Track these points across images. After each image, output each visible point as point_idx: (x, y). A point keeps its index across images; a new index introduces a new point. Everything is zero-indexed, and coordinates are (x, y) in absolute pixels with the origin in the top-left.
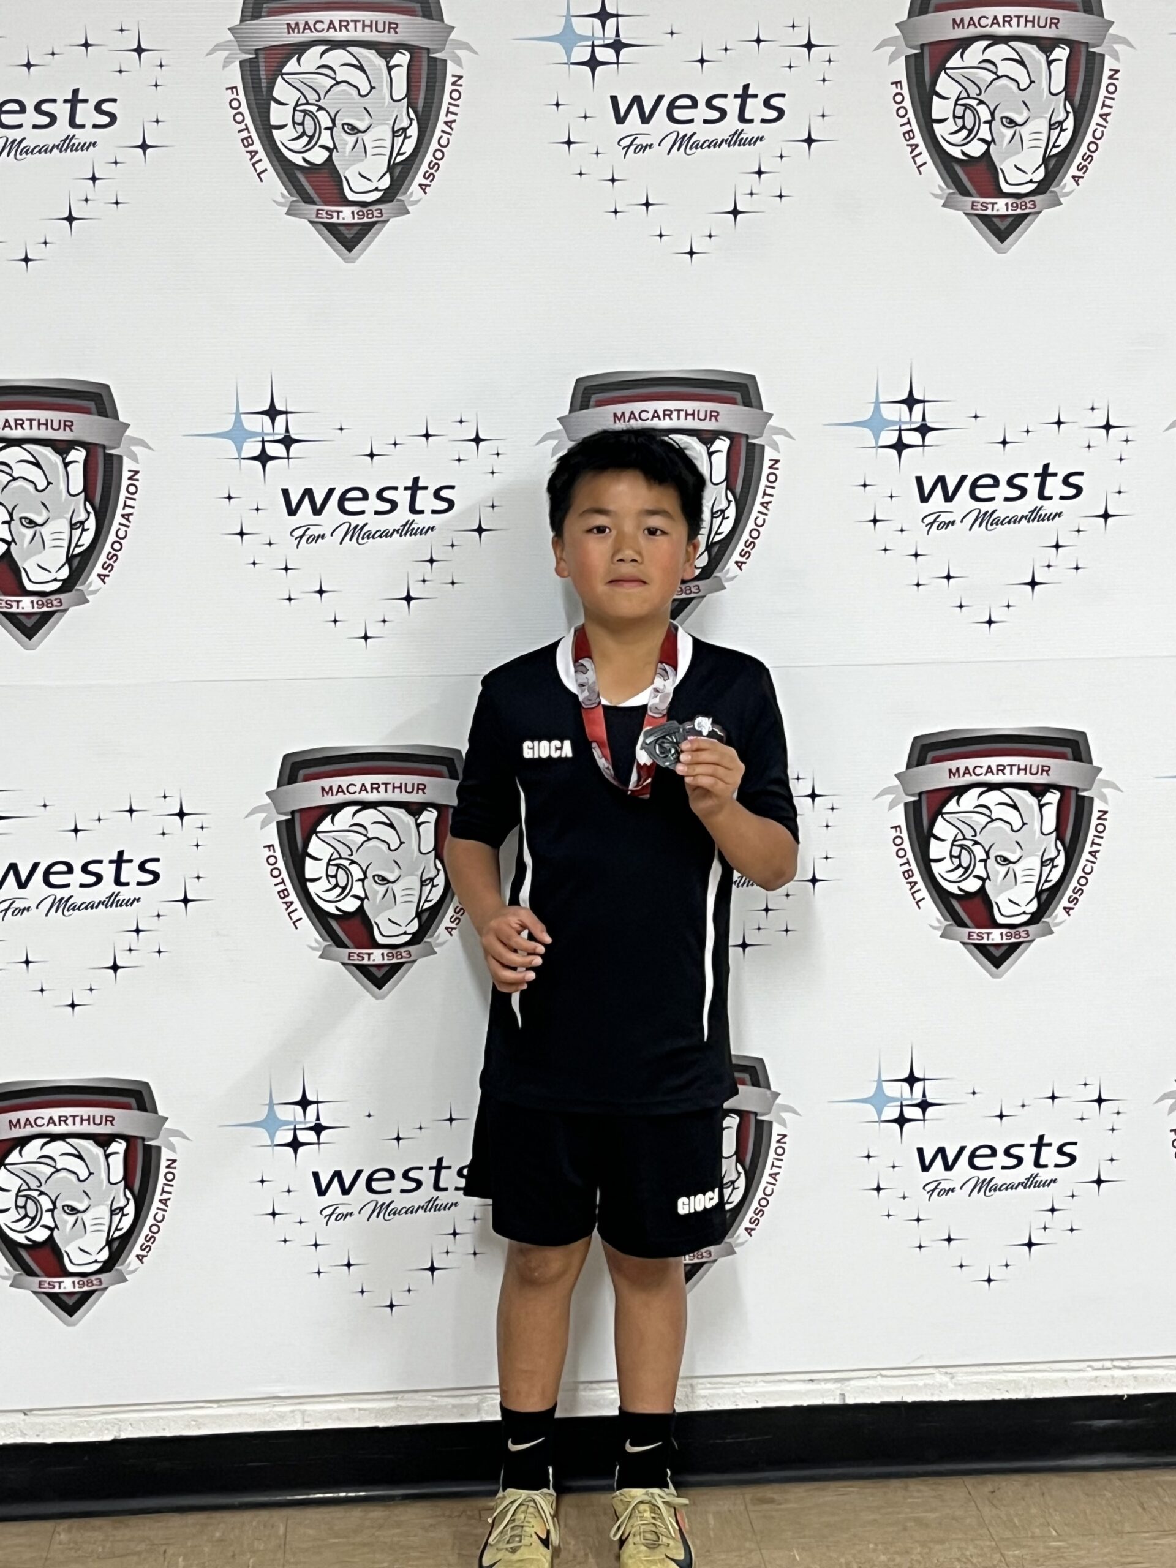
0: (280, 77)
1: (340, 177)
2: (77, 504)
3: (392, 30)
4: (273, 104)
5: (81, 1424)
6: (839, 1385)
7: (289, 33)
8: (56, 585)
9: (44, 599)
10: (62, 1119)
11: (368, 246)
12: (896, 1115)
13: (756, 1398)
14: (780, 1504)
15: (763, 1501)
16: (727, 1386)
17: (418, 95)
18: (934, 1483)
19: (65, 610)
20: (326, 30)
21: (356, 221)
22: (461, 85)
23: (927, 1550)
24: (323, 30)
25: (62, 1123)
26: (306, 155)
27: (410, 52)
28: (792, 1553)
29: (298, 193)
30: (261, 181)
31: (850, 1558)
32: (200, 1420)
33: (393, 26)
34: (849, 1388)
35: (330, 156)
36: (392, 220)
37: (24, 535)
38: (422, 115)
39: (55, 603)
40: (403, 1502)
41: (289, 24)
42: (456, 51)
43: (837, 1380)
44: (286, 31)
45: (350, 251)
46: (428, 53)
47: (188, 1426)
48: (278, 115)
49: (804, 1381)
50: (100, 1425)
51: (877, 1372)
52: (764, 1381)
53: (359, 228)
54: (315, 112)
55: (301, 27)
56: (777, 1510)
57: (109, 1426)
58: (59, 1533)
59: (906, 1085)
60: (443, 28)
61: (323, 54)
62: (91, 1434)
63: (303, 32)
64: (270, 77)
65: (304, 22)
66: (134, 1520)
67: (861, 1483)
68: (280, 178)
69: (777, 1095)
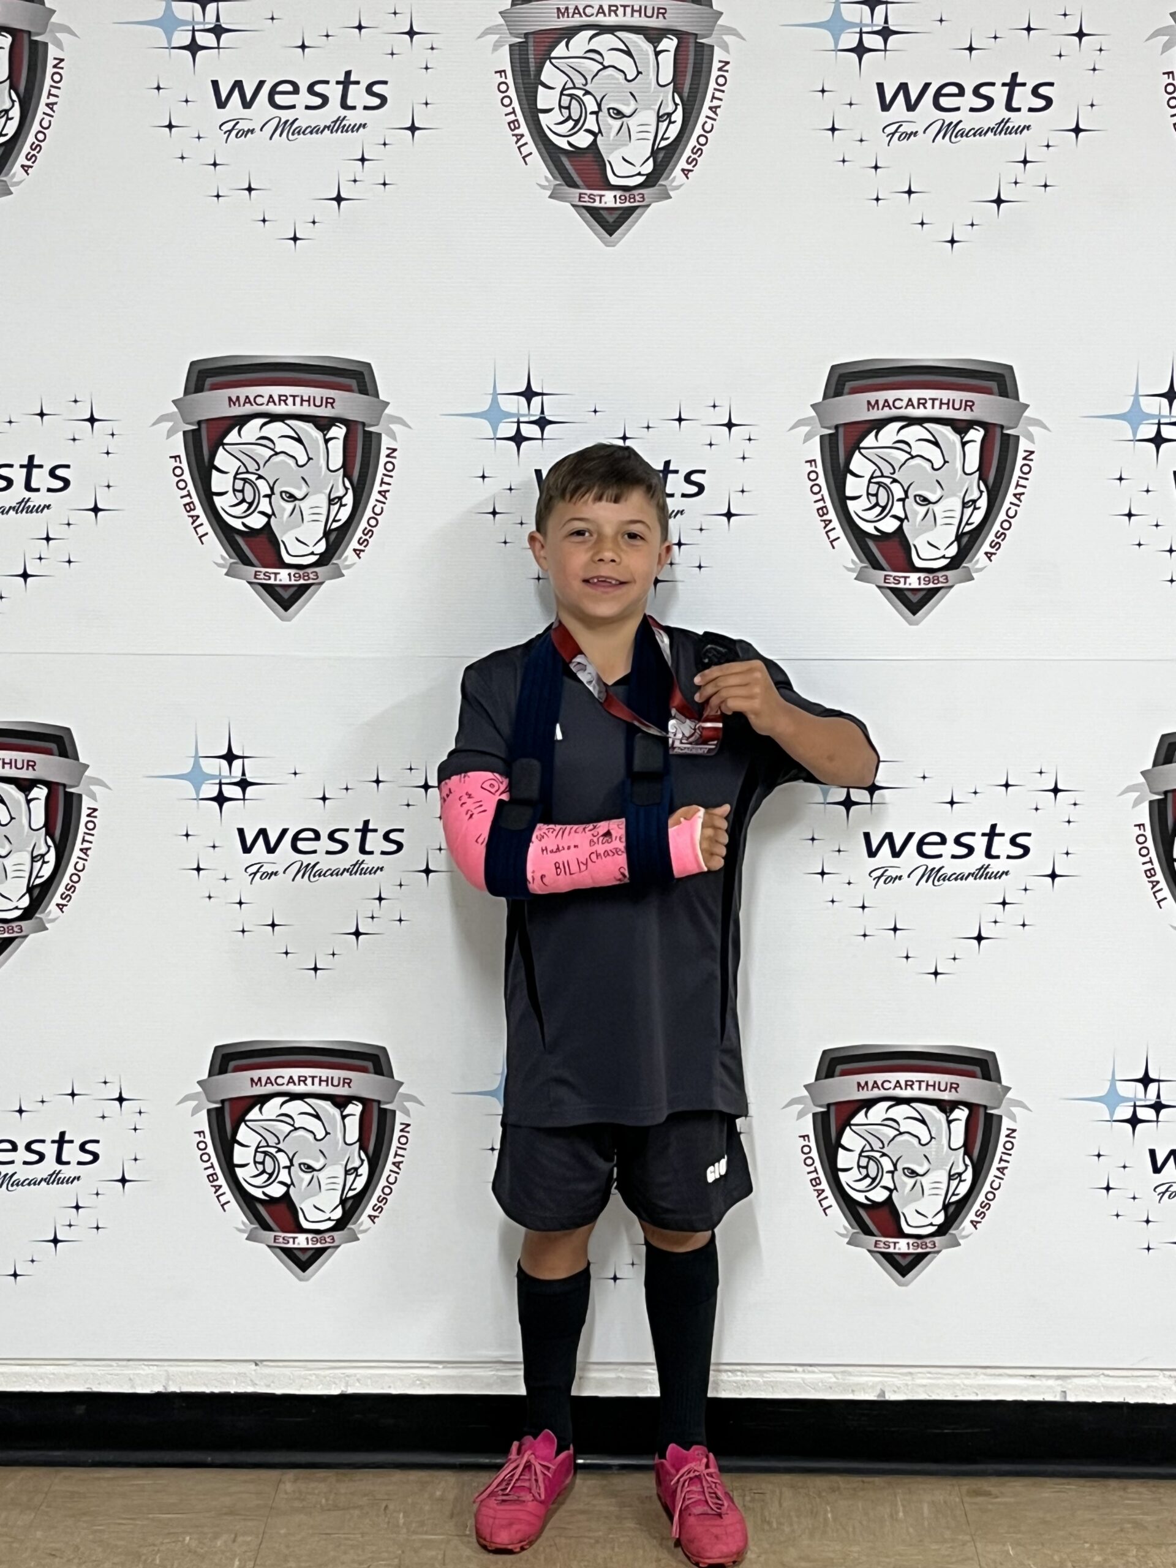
0: (548, 61)
1: (604, 161)
2: (336, 480)
3: (660, 16)
4: (540, 88)
5: (310, 1377)
6: (1060, 1382)
7: (559, 17)
8: (313, 559)
9: (301, 572)
10: (302, 1079)
11: (628, 230)
12: (1128, 1115)
13: (975, 1391)
14: (997, 1497)
15: (977, 1493)
16: (945, 1377)
17: (685, 80)
18: (1154, 1486)
19: (321, 583)
20: (595, 14)
21: (618, 205)
22: (727, 71)
23: (1143, 1554)
24: (592, 15)
25: (302, 1083)
26: (571, 139)
27: (677, 38)
28: (1006, 1548)
29: (563, 178)
30: (526, 164)
31: (1065, 1556)
32: (425, 1380)
33: (661, 11)
34: (1070, 1386)
35: (595, 141)
36: (653, 205)
37: (284, 509)
38: (688, 100)
39: (311, 576)
40: (621, 1472)
41: (558, 9)
42: (724, 37)
43: (1058, 1377)
44: (556, 15)
45: (611, 235)
46: (696, 38)
47: (413, 1384)
48: (545, 99)
49: (1025, 1376)
50: (328, 1378)
51: (1101, 1372)
52: (985, 1374)
53: (620, 212)
54: (581, 97)
55: (571, 11)
56: (992, 1504)
57: (337, 1381)
58: (284, 1483)
59: (1140, 1086)
60: (712, 13)
61: (591, 39)
62: (320, 1387)
63: (573, 17)
64: (538, 61)
65: (574, 7)
66: (359, 1474)
67: (1081, 1481)
68: (544, 161)
69: (1008, 1089)
